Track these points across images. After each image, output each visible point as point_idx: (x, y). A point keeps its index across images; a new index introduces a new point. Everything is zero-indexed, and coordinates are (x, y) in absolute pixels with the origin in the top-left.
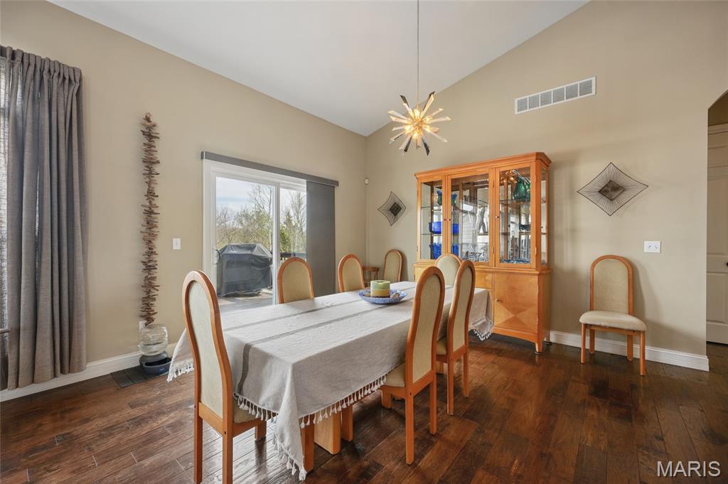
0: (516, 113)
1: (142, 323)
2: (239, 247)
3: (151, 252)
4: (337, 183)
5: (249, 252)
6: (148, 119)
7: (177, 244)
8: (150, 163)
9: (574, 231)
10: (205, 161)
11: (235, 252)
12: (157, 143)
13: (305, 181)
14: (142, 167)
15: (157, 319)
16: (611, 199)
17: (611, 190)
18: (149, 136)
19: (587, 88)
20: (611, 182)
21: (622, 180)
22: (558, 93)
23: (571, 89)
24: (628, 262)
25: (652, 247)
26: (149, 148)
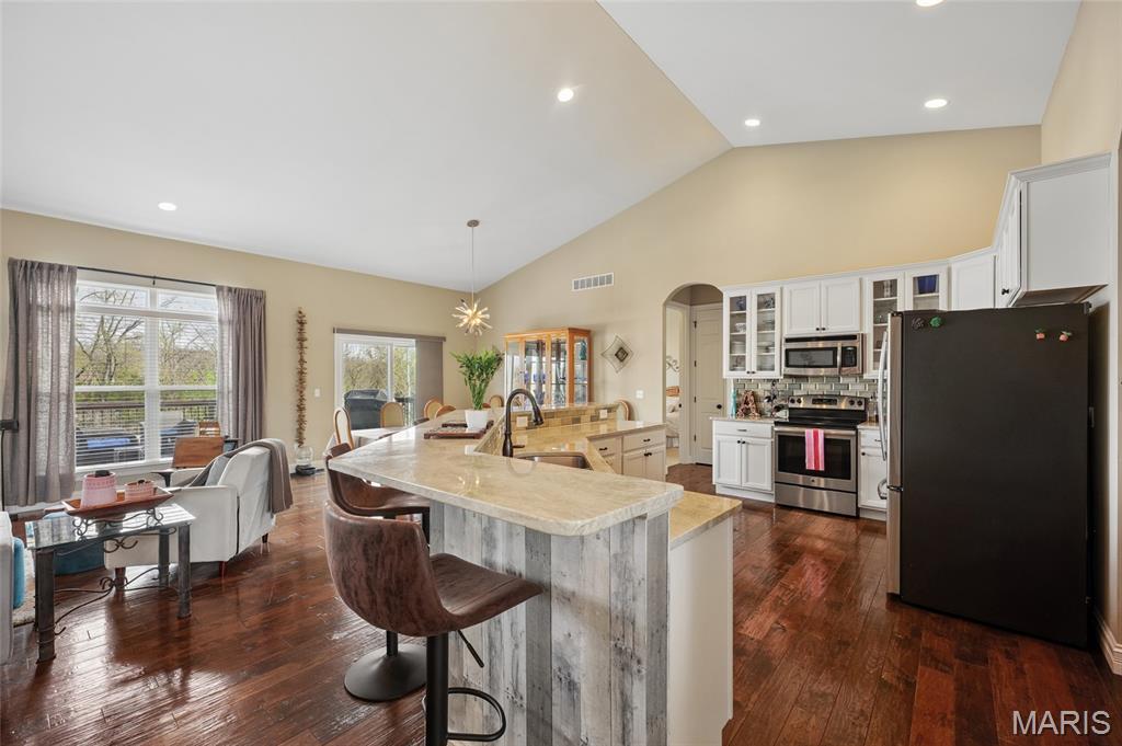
0: (573, 290)
1: (296, 445)
2: (362, 392)
3: (302, 399)
4: (444, 339)
5: (372, 398)
6: (300, 312)
7: (317, 393)
8: (301, 340)
9: (604, 382)
10: (336, 335)
11: (358, 397)
12: (306, 327)
13: (414, 340)
14: (297, 343)
15: (306, 443)
16: (622, 361)
17: (622, 354)
18: (302, 323)
19: (609, 279)
20: (621, 349)
21: (625, 348)
22: (596, 279)
23: (602, 278)
24: (627, 403)
25: (640, 394)
26: (301, 330)
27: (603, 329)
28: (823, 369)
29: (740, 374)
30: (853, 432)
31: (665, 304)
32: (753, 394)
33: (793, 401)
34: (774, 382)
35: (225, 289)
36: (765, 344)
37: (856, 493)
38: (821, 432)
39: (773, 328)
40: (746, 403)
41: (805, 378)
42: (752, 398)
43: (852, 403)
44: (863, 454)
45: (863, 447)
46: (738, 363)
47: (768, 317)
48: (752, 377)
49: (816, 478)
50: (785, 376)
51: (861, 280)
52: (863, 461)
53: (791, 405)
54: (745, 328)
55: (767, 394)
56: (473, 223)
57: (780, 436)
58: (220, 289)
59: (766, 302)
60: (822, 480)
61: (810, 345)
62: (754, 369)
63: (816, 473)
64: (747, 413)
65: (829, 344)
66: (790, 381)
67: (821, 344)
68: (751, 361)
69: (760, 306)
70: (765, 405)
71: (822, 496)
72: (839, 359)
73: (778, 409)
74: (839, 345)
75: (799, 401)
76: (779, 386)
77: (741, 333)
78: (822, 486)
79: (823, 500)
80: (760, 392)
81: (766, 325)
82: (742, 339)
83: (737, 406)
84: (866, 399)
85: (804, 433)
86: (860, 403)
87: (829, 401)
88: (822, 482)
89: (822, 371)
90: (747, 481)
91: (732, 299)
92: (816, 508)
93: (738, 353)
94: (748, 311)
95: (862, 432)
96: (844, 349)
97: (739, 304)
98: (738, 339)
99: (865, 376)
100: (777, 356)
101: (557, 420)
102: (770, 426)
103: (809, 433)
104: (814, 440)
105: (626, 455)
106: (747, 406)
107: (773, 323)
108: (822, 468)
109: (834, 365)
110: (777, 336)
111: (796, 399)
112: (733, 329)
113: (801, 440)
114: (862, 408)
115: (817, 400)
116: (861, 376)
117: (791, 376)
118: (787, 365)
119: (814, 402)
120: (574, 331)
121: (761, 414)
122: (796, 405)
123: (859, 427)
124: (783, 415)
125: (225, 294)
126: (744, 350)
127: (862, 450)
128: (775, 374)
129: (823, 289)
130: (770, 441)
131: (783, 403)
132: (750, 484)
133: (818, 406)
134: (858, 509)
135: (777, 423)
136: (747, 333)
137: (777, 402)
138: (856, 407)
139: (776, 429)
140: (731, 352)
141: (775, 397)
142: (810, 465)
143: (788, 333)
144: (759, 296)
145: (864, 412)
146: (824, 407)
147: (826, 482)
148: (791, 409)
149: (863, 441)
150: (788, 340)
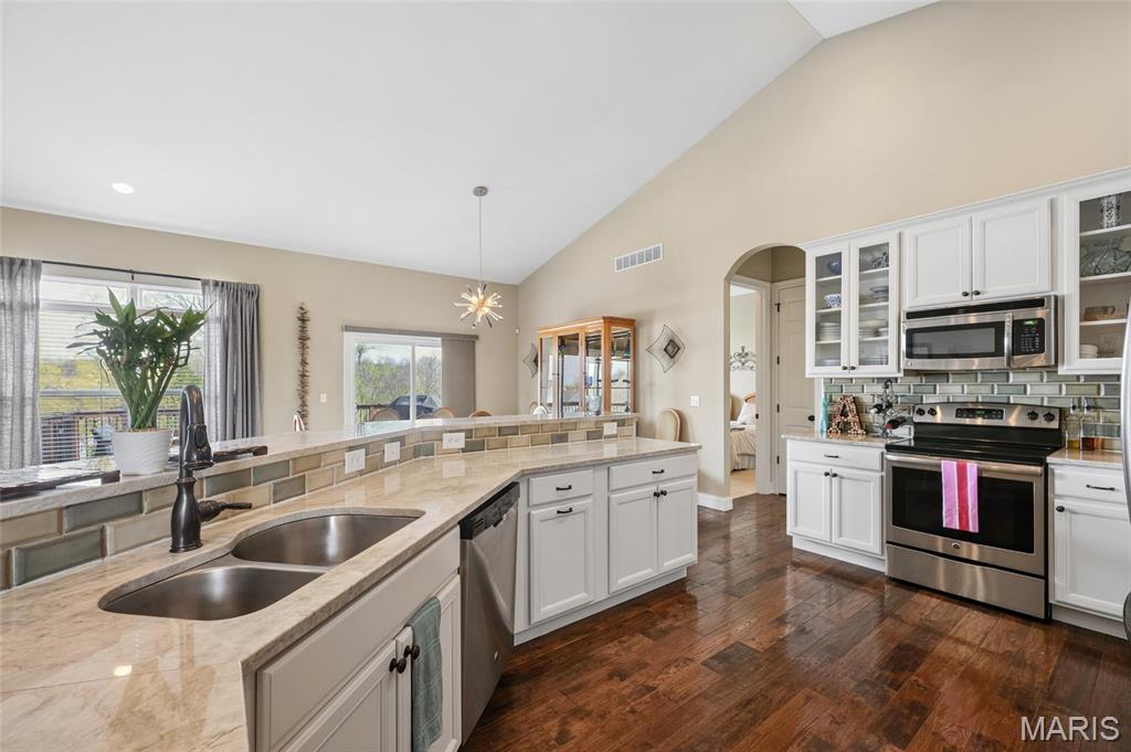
0: (615, 270)
4: (477, 337)
6: (302, 308)
7: (324, 398)
8: (303, 339)
9: (651, 385)
10: (345, 333)
12: (309, 324)
13: (440, 339)
14: (297, 342)
16: (672, 357)
17: (673, 349)
18: (303, 320)
19: (657, 253)
20: (671, 341)
21: (676, 340)
22: (641, 255)
23: (648, 253)
24: (680, 414)
25: (695, 400)
26: (303, 329)
27: (649, 318)
28: (976, 360)
29: (834, 371)
30: (1039, 469)
31: (728, 280)
32: (855, 401)
33: (921, 412)
34: (888, 382)
35: (211, 284)
36: (872, 323)
37: (1045, 577)
38: (972, 467)
39: (886, 299)
40: (844, 414)
41: (943, 375)
42: (853, 406)
43: (1033, 416)
44: (1061, 509)
45: (1060, 497)
46: (828, 352)
47: (879, 282)
48: (852, 374)
49: (964, 544)
50: (908, 372)
51: (1052, 204)
52: (1059, 523)
53: (918, 419)
54: (839, 301)
55: (878, 401)
56: (481, 191)
57: (895, 469)
58: (205, 283)
59: (873, 258)
60: (975, 547)
61: (953, 320)
62: (854, 362)
63: (962, 535)
64: (844, 429)
65: (988, 317)
66: (917, 380)
67: (973, 319)
68: (850, 353)
69: (863, 266)
70: (873, 417)
71: (974, 575)
72: (1007, 342)
73: (895, 424)
74: (1008, 317)
75: (933, 412)
76: (897, 389)
77: (835, 309)
78: (975, 557)
79: (976, 583)
80: (866, 399)
81: (873, 297)
82: (835, 317)
83: (830, 418)
84: (1062, 411)
85: (939, 466)
86: (1049, 417)
87: (988, 413)
88: (974, 551)
89: (976, 363)
90: (840, 535)
91: (819, 260)
92: (965, 593)
93: (828, 340)
94: (844, 276)
95: (1058, 470)
96: (1017, 324)
97: (830, 265)
98: (828, 319)
99: (1062, 370)
100: (894, 340)
101: (524, 438)
102: (878, 452)
103: (949, 467)
104: (960, 480)
105: (613, 496)
106: (846, 418)
107: (886, 290)
108: (973, 527)
109: (999, 352)
110: (893, 310)
111: (927, 409)
112: (821, 304)
113: (935, 477)
114: (1055, 425)
115: (964, 411)
116: (1051, 369)
117: (918, 373)
118: (910, 355)
119: (960, 413)
120: (610, 321)
121: (868, 430)
122: (927, 418)
123: (1049, 459)
124: (904, 434)
125: (212, 288)
126: (838, 334)
127: (1058, 503)
128: (890, 370)
129: (977, 228)
130: (878, 475)
131: (905, 414)
132: (845, 540)
133: (968, 421)
134: (1048, 607)
135: (890, 448)
136: (844, 309)
137: (893, 414)
138: (1041, 423)
139: (891, 457)
140: (817, 339)
141: (890, 406)
142: (951, 520)
143: (911, 304)
144: (863, 251)
145: (1058, 431)
146: (979, 421)
147: (981, 553)
148: (916, 425)
149: (1059, 486)
150: (911, 315)
